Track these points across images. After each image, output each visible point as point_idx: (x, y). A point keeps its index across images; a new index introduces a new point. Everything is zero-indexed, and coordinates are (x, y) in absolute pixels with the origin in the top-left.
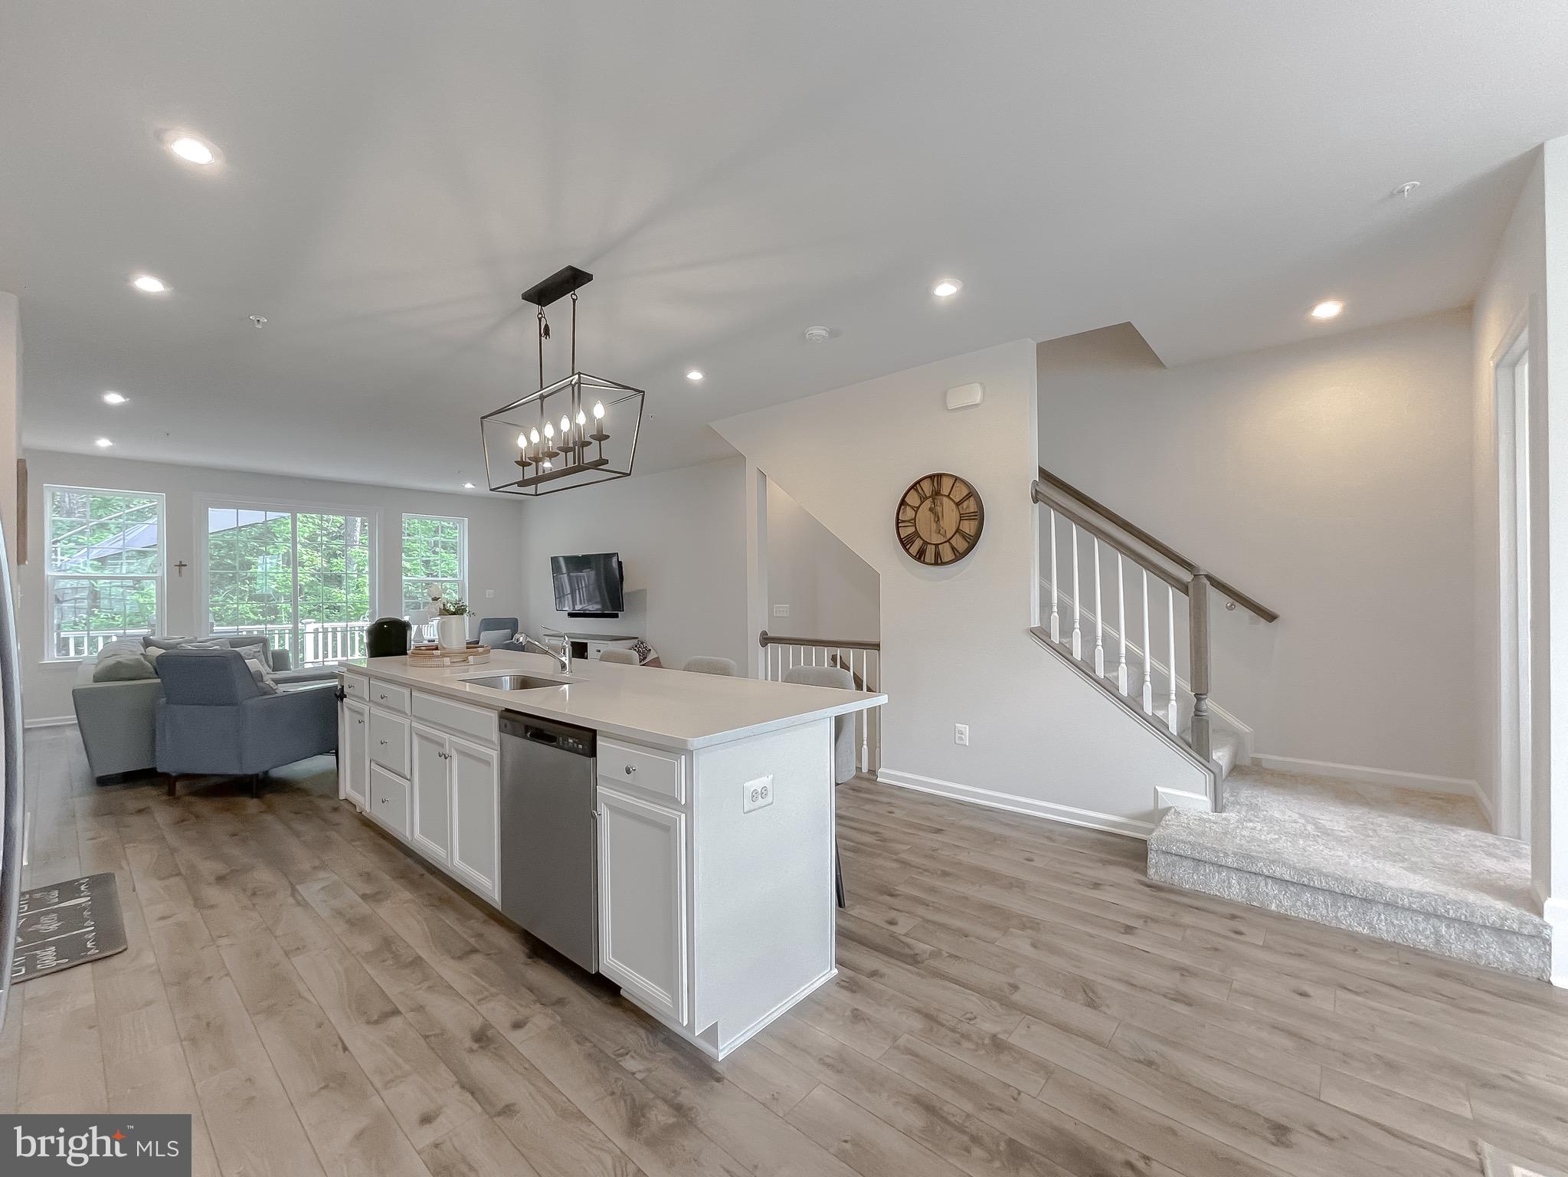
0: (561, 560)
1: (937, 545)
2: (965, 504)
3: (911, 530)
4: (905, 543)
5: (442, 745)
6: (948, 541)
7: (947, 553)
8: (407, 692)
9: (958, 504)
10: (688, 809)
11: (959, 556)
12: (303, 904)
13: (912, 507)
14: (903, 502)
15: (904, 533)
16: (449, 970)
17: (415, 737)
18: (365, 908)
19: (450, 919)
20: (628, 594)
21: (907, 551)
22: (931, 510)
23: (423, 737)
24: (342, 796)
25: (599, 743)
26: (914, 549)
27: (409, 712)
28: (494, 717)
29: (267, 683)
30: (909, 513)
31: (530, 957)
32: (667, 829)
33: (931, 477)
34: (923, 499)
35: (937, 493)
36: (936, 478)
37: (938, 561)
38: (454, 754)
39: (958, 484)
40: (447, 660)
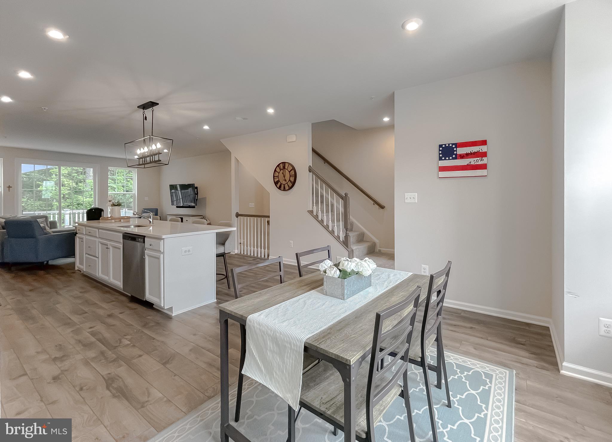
0: (178, 185)
1: (284, 185)
2: (291, 172)
3: (277, 179)
4: (276, 183)
5: (107, 245)
6: (287, 183)
7: (287, 188)
8: (97, 230)
9: (289, 172)
10: (163, 253)
11: (290, 188)
12: (60, 295)
13: (278, 172)
14: (275, 171)
15: (276, 180)
16: (104, 305)
17: (99, 244)
18: (81, 295)
19: (108, 296)
20: (200, 199)
21: (276, 186)
22: (283, 173)
23: (102, 244)
24: (76, 268)
25: (145, 239)
26: (278, 186)
27: (97, 236)
28: (121, 235)
29: (47, 230)
30: (277, 174)
31: (130, 302)
32: (158, 258)
33: (283, 163)
34: (281, 170)
35: (284, 167)
36: (284, 163)
37: (284, 190)
38: (111, 248)
39: (289, 166)
40: (113, 221)
